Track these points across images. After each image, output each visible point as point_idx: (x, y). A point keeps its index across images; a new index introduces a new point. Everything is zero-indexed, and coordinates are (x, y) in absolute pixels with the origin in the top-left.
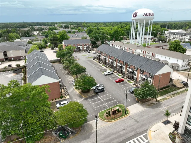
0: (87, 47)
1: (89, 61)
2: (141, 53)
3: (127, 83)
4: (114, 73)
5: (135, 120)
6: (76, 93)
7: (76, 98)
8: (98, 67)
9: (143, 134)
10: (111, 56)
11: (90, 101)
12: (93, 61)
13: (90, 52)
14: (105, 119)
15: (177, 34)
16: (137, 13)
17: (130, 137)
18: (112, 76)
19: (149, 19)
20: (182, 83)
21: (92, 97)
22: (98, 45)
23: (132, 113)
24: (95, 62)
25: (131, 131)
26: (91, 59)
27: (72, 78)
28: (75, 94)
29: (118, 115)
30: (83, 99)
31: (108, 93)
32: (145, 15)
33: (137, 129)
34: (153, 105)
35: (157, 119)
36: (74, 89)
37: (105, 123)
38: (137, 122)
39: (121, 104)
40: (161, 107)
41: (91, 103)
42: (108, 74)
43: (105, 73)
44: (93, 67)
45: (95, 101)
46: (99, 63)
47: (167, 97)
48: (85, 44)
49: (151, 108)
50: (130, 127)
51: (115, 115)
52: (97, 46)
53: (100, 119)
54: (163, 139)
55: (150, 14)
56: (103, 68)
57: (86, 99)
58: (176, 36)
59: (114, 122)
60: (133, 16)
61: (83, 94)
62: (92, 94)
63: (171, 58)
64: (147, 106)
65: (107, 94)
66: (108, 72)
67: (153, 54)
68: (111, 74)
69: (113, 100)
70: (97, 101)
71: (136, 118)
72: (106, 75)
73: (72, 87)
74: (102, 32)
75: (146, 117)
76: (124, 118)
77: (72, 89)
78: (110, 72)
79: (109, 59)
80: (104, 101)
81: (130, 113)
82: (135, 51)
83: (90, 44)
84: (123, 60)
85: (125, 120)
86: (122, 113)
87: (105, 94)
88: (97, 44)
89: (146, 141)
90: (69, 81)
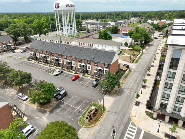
0: (8, 46)
1: (22, 63)
2: (76, 45)
3: (84, 78)
4: (64, 71)
5: (114, 112)
6: (33, 108)
7: (38, 116)
8: (40, 68)
9: (130, 122)
10: (54, 53)
11: (59, 112)
12: (28, 62)
13: (15, 52)
14: (89, 125)
15: (93, 24)
16: (59, 4)
17: (123, 132)
18: (64, 75)
19: (72, 10)
20: (125, 66)
21: (58, 106)
22: (20, 41)
23: (107, 107)
24: (31, 63)
25: (120, 126)
26: (23, 60)
27: (13, 91)
28: (33, 111)
29: (97, 115)
30: (48, 112)
31: (73, 95)
32: (67, 7)
33: (122, 120)
34: (118, 92)
35: (129, 104)
36: (26, 105)
37: (91, 129)
38: (118, 114)
39: (93, 101)
40: (124, 92)
41: (62, 114)
42: (58, 73)
43: (55, 73)
44: (33, 69)
45: (64, 110)
46: (38, 63)
47: (123, 81)
48: (4, 43)
49: (119, 95)
50: (115, 121)
51: (96, 116)
52: (19, 43)
53: (84, 127)
54: (145, 119)
55: (72, 6)
56: (47, 68)
57: (51, 112)
58: (93, 25)
59: (99, 124)
60: (55, 7)
61: (44, 107)
62: (56, 103)
63: (107, 46)
64: (115, 95)
65: (71, 96)
66: (58, 72)
67: (89, 44)
68: (61, 73)
69: (83, 101)
70: (67, 109)
71: (114, 111)
72: (57, 75)
73: (23, 103)
74: (23, 26)
75: (121, 105)
76: (105, 115)
77: (24, 105)
78: (60, 71)
79: (52, 57)
80: (75, 105)
81: (106, 108)
82: (69, 43)
83: (11, 41)
84: (71, 55)
85: (107, 117)
86: (99, 111)
87: (70, 98)
88: (18, 40)
89: (136, 128)
90: (12, 96)
